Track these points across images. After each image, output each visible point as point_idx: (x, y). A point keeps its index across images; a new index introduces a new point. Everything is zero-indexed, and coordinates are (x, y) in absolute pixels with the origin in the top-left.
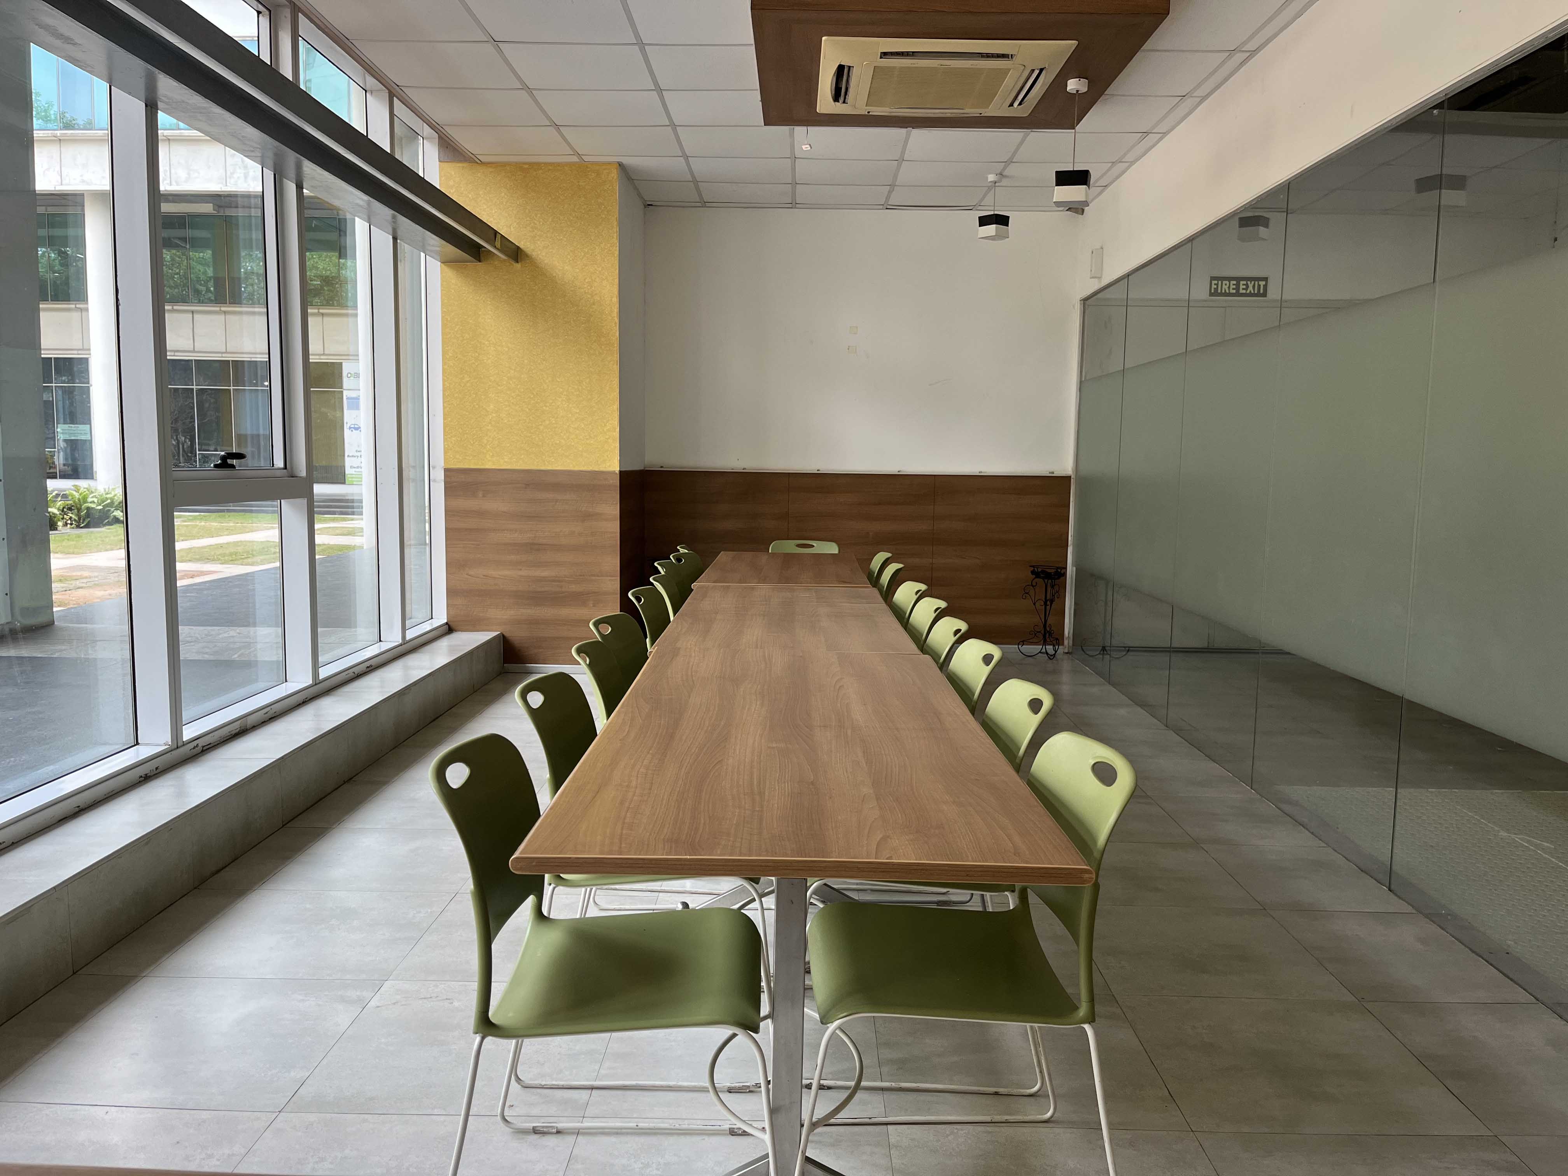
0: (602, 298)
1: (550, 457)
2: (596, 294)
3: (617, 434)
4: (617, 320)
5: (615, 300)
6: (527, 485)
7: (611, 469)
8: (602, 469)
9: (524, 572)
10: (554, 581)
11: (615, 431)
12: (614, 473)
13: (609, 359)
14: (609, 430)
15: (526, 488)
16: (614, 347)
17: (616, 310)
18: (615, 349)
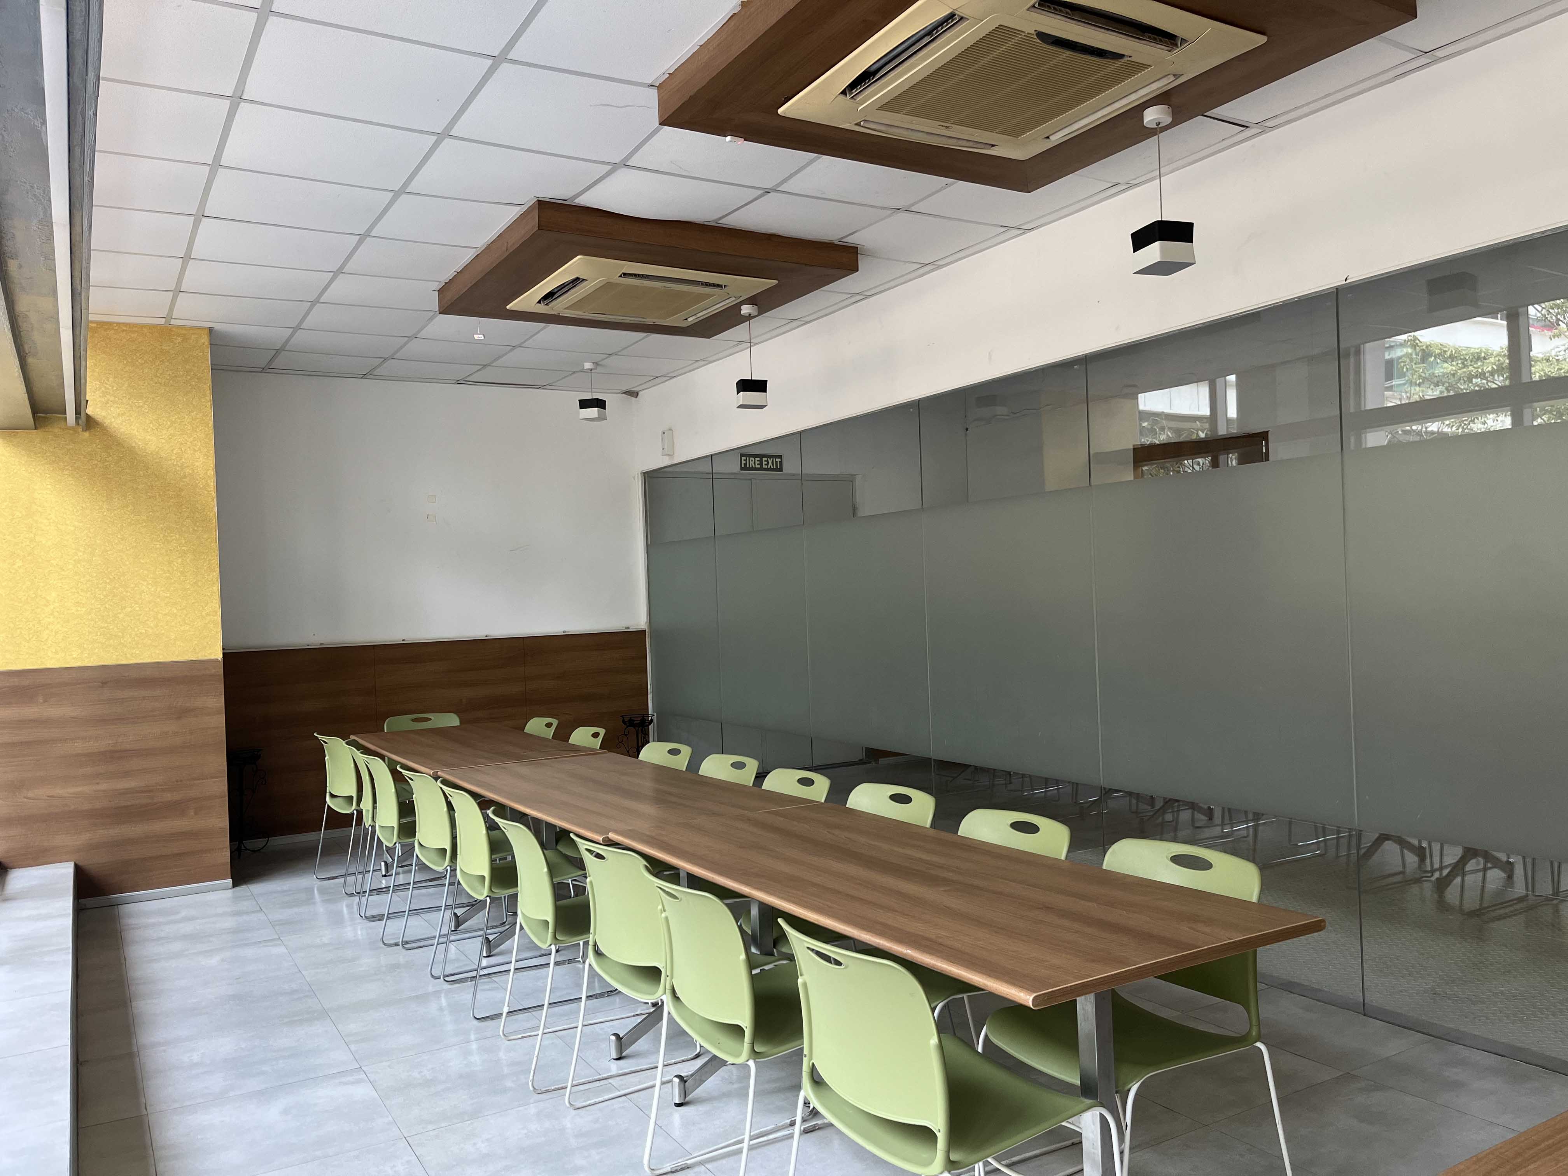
0: (196, 471)
1: (134, 648)
2: (188, 466)
3: (218, 618)
4: (214, 494)
5: (212, 472)
6: (104, 683)
7: (213, 657)
8: (201, 658)
9: (104, 786)
10: (143, 792)
11: (216, 615)
12: (216, 661)
13: (206, 536)
14: (207, 614)
15: (102, 687)
16: (212, 524)
17: (212, 484)
18: (214, 525)
